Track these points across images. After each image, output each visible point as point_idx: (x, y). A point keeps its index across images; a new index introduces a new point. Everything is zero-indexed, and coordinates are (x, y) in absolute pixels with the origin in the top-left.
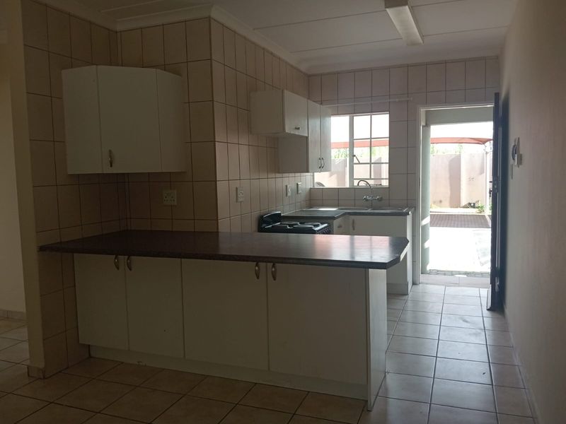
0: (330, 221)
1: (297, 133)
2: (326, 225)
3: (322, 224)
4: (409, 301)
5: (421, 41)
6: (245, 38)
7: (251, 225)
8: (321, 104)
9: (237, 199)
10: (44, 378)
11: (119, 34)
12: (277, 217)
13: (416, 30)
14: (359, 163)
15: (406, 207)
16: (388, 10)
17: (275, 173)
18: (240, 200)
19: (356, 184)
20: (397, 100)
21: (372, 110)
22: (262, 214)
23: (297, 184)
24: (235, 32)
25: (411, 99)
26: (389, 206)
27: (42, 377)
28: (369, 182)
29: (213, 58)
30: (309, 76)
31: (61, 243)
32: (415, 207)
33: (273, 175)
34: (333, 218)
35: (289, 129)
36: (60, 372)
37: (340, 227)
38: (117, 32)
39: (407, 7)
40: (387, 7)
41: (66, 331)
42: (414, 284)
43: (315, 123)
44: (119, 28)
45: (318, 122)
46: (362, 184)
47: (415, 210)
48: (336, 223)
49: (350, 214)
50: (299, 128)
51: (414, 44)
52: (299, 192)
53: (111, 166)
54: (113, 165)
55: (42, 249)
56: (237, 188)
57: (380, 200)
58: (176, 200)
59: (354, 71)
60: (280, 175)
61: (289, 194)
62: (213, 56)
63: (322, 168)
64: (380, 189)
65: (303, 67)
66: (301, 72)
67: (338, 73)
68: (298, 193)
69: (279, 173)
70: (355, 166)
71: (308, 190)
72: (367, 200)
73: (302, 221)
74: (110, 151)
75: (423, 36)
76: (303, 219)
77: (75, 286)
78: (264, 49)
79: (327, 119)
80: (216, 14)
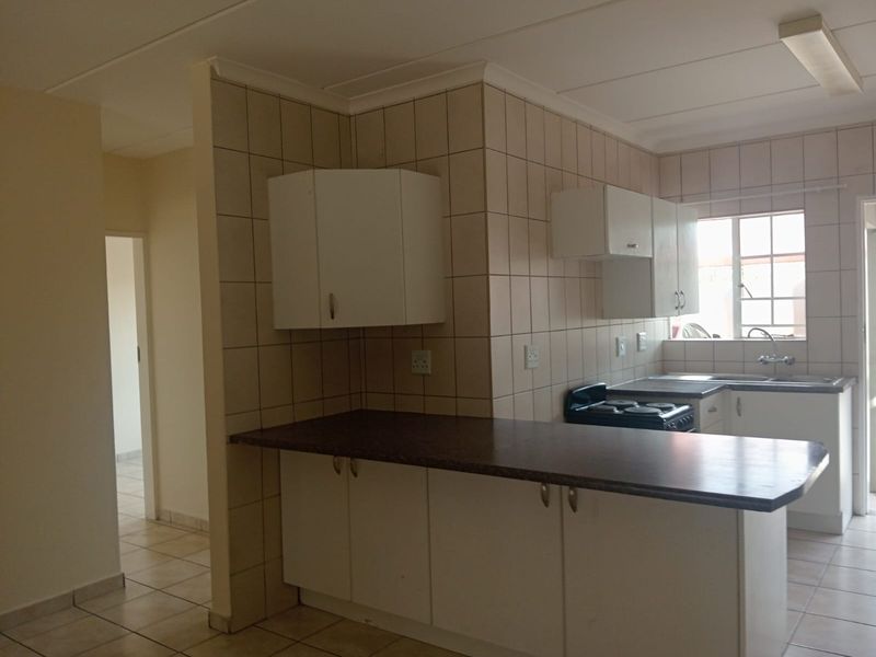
0: (692, 401)
1: (631, 253)
2: (686, 407)
3: (678, 405)
4: (844, 548)
5: (856, 86)
6: (543, 108)
7: (551, 408)
8: (682, 201)
9: (526, 364)
10: (230, 633)
11: (353, 119)
12: (600, 393)
13: (843, 68)
14: (752, 299)
15: (839, 377)
16: (785, 40)
17: (596, 317)
18: (530, 365)
19: (745, 334)
20: (818, 189)
21: (772, 207)
22: (571, 387)
23: (638, 335)
24: (525, 101)
25: (845, 185)
26: (808, 374)
27: (227, 631)
28: (771, 331)
29: (487, 145)
30: (660, 157)
31: (262, 430)
32: (857, 377)
33: (592, 322)
34: (699, 396)
35: (616, 247)
36: (253, 625)
37: (713, 410)
38: (350, 116)
39: (821, 32)
40: (782, 36)
41: (264, 563)
42: (855, 514)
43: (666, 234)
44: (352, 110)
45: (672, 232)
46: (757, 335)
47: (857, 382)
48: (704, 404)
49: (732, 387)
50: (633, 246)
51: (842, 92)
52: (642, 348)
53: (333, 317)
54: (335, 315)
55: (233, 440)
56: (525, 348)
57: (790, 363)
58: (429, 365)
59: (738, 145)
60: (605, 322)
61: (622, 353)
62: (487, 141)
63: (680, 308)
64: (789, 344)
65: (648, 145)
66: (644, 151)
67: (709, 149)
68: (638, 350)
69: (603, 318)
70: (743, 302)
71: (657, 345)
72: (766, 363)
73: (643, 400)
74: (331, 295)
75: (859, 79)
76: (643, 397)
77: (280, 494)
78: (576, 122)
79: (691, 225)
80: (492, 75)
